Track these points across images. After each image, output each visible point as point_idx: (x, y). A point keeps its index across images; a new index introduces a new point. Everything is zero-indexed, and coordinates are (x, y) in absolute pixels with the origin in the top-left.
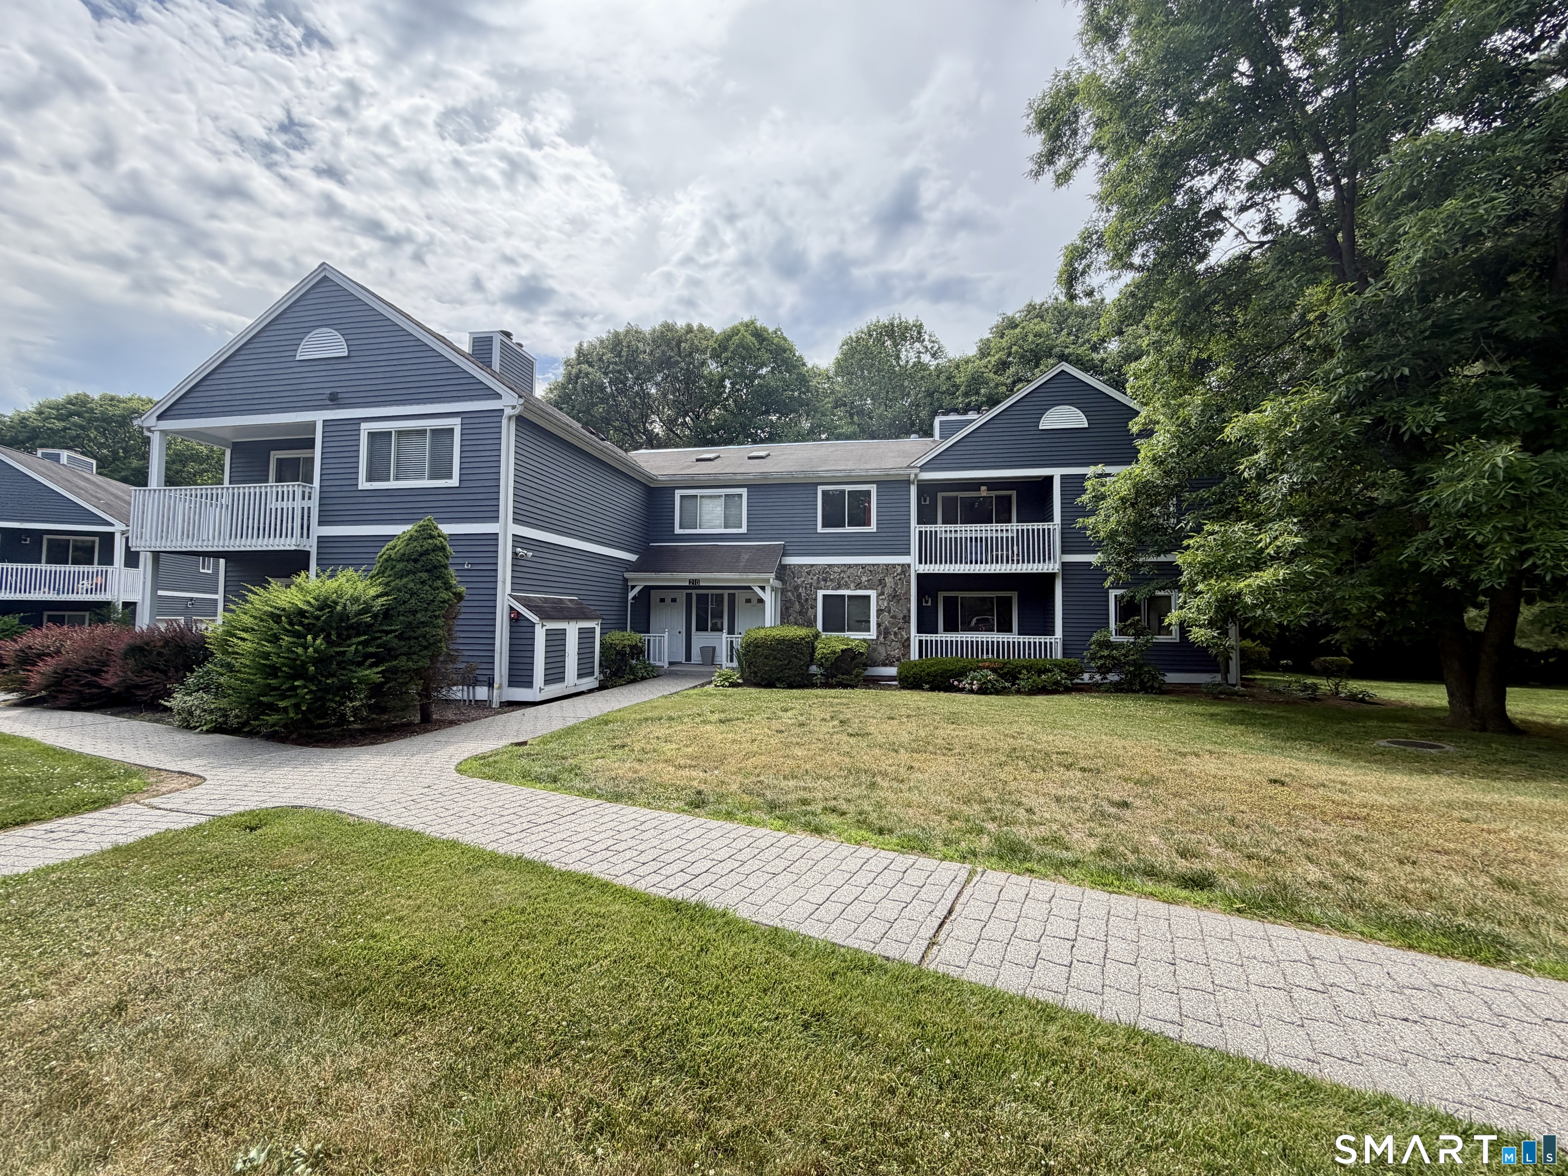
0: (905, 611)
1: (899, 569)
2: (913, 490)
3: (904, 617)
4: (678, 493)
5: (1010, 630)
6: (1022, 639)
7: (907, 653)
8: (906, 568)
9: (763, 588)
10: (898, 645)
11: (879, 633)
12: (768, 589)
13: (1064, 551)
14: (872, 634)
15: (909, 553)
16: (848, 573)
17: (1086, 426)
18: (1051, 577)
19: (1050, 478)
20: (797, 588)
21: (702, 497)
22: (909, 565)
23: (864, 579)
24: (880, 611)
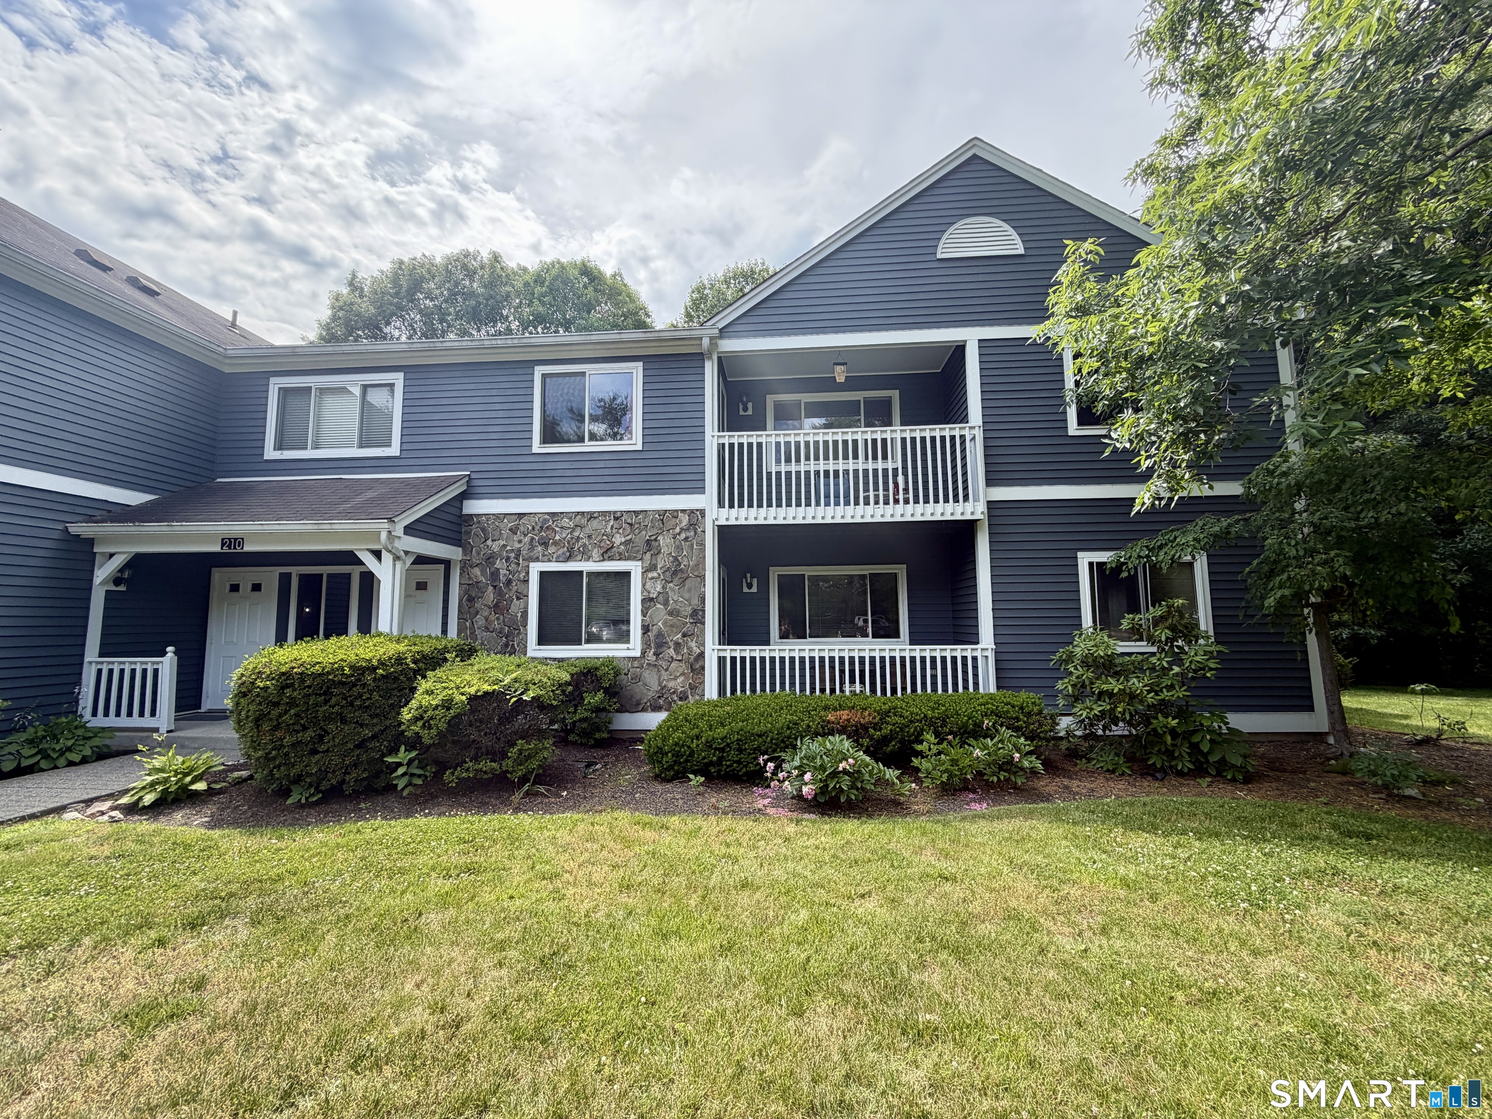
0: (695, 601)
1: (685, 520)
2: (710, 370)
3: (695, 613)
4: (275, 385)
5: (893, 633)
6: (918, 651)
7: (697, 686)
8: (696, 516)
9: (377, 554)
10: (683, 667)
11: (646, 645)
12: (386, 557)
13: (990, 482)
14: (634, 647)
15: (701, 490)
16: (587, 530)
17: (1021, 251)
18: (968, 528)
19: (960, 349)
20: (490, 559)
21: (323, 391)
22: (702, 512)
23: (618, 539)
24: (648, 602)
